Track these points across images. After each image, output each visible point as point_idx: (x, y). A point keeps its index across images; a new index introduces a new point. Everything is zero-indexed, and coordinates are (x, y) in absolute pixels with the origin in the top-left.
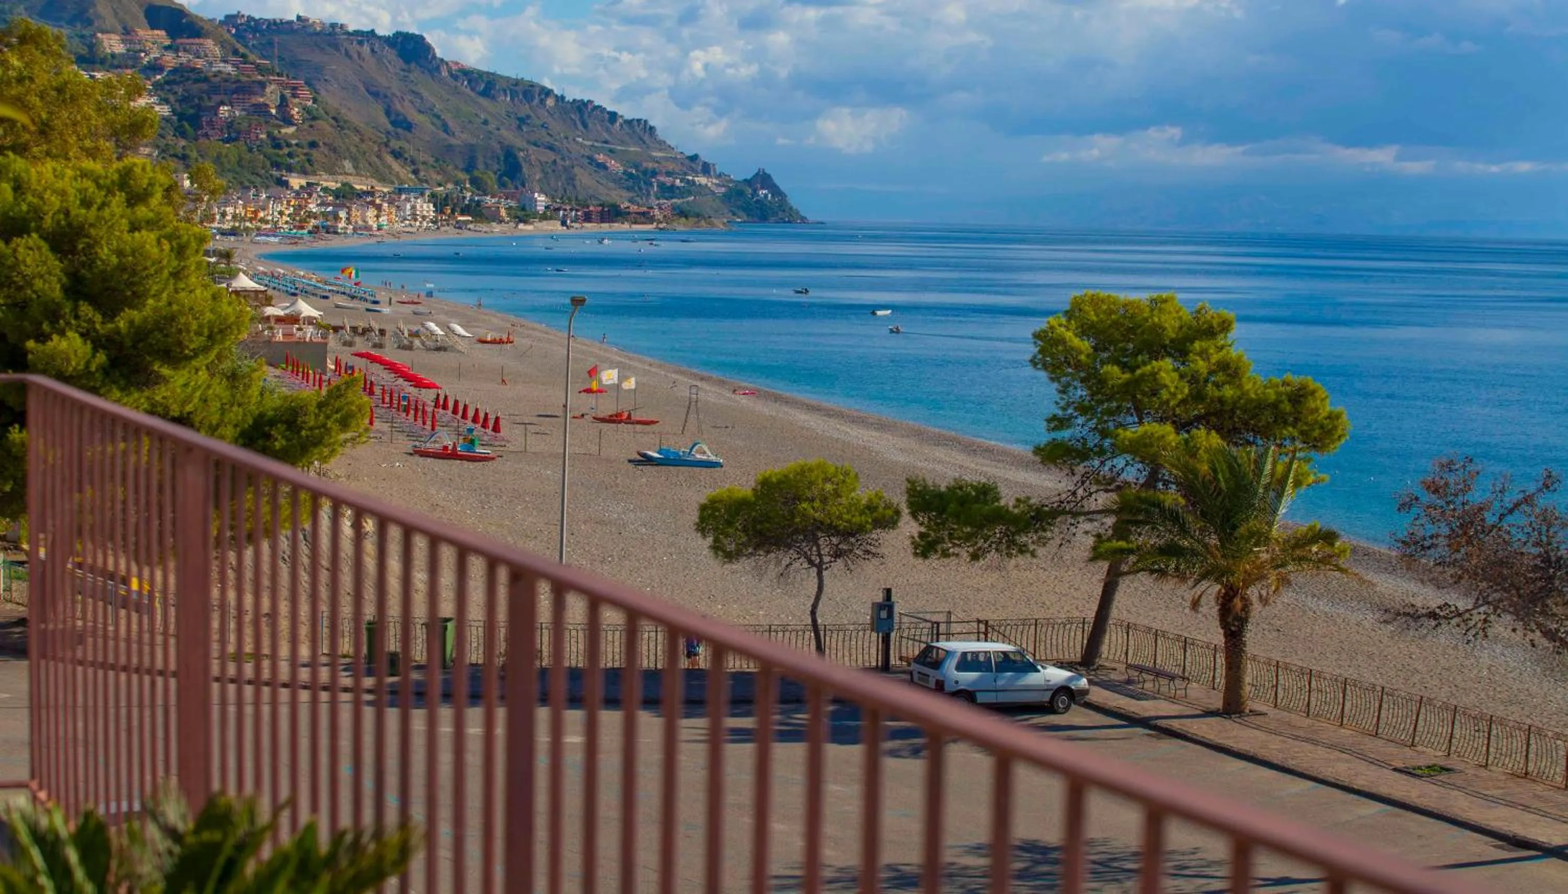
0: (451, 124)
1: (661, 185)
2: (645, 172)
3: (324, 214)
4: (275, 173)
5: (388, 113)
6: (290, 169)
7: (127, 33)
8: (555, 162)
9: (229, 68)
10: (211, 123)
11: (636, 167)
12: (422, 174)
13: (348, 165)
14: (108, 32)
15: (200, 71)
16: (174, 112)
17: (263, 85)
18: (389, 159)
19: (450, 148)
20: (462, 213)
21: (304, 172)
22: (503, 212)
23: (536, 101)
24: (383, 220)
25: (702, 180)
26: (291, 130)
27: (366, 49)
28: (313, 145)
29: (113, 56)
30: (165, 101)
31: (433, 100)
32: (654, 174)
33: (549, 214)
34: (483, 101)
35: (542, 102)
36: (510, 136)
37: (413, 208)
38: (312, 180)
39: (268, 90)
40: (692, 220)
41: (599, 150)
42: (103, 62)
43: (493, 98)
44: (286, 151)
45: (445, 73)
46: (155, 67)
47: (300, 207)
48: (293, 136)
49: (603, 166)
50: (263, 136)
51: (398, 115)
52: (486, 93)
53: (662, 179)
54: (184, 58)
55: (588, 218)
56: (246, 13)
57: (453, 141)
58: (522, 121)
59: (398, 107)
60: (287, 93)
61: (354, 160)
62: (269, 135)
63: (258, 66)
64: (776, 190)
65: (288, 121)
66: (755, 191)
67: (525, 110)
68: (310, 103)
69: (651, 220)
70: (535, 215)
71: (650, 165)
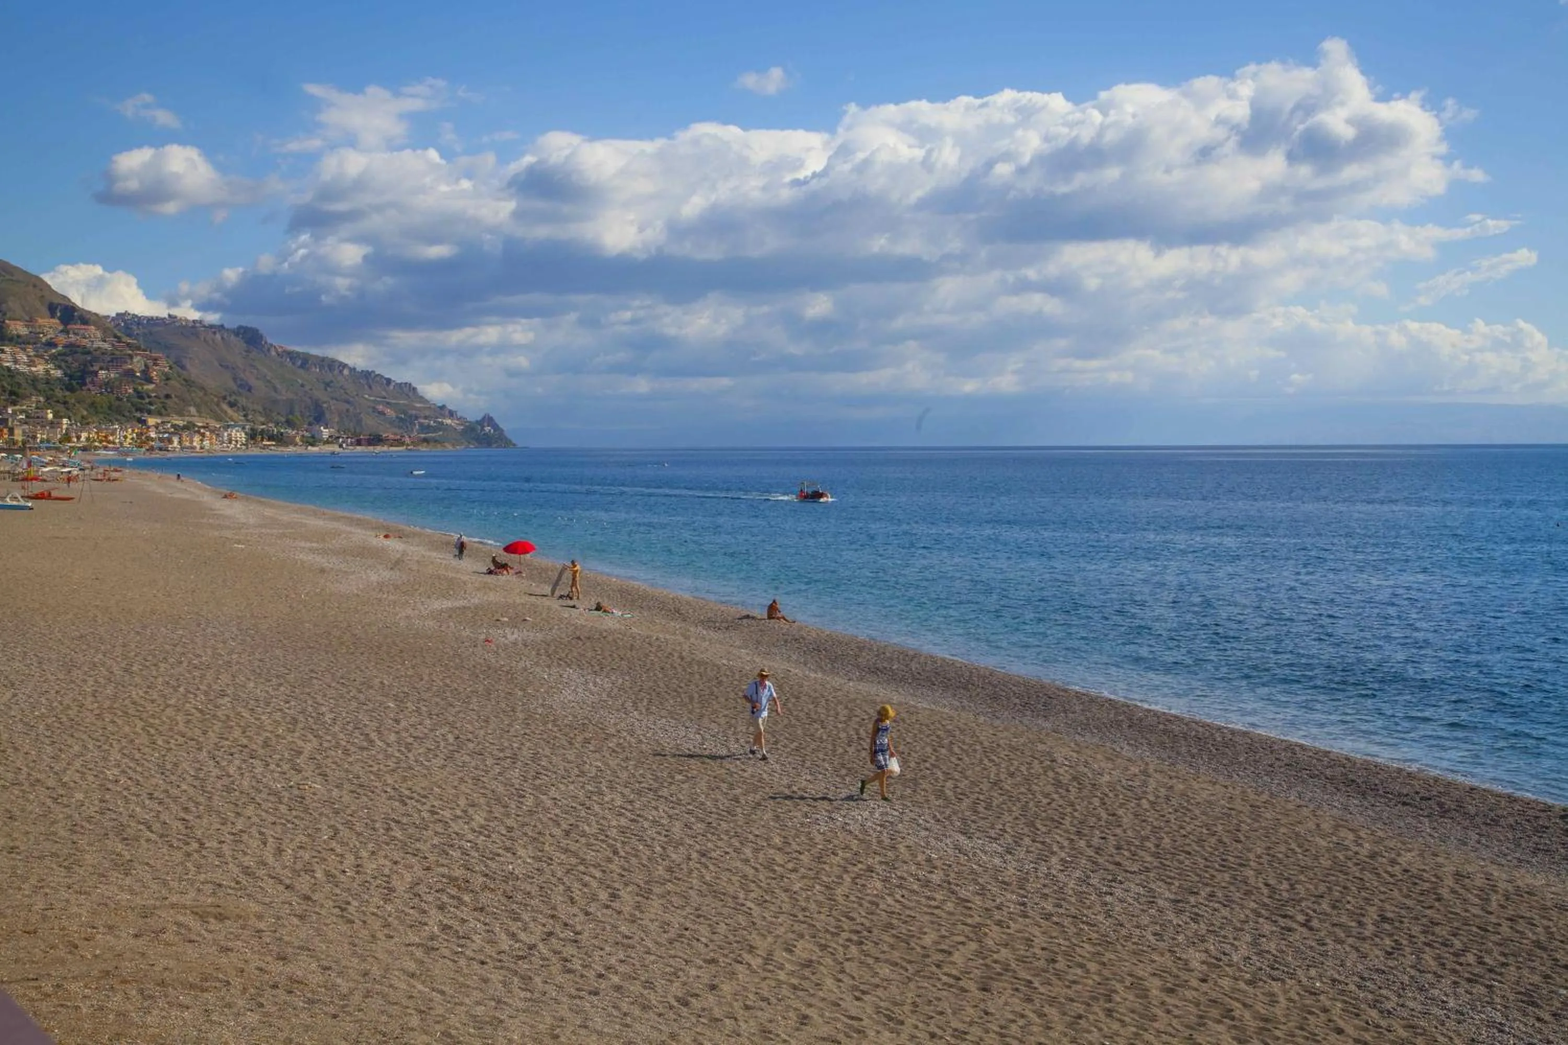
0: (278, 386)
1: (421, 425)
2: (411, 416)
3: (161, 440)
4: (138, 415)
5: (235, 379)
6: (150, 412)
7: (30, 322)
8: (348, 410)
9: (106, 346)
10: (93, 382)
11: (405, 413)
12: (250, 417)
13: (193, 410)
14: (14, 319)
15: (85, 347)
16: (66, 374)
17: (131, 357)
18: (225, 407)
19: (275, 402)
20: (269, 440)
21: (160, 414)
22: (298, 439)
23: (336, 372)
24: (206, 443)
25: (449, 421)
26: (151, 387)
27: (218, 336)
28: (168, 396)
29: (19, 336)
30: (59, 367)
31: (265, 370)
32: (417, 418)
33: (332, 440)
34: (301, 371)
35: (341, 372)
36: (319, 394)
37: (230, 435)
38: (166, 419)
39: (135, 360)
40: (432, 444)
41: (379, 403)
42: (11, 340)
43: (308, 369)
44: (147, 400)
45: (273, 353)
46: (51, 344)
47: (142, 434)
48: (153, 391)
49: (382, 413)
50: (131, 391)
51: (242, 380)
52: (302, 366)
53: (422, 421)
54: (73, 338)
55: (359, 443)
56: (132, 312)
57: (279, 397)
58: (327, 385)
59: (242, 375)
60: (150, 363)
61: (198, 407)
62: (135, 390)
63: (128, 344)
64: (496, 427)
65: (149, 380)
66: (483, 427)
67: (329, 377)
68: (167, 370)
69: (402, 444)
70: (321, 440)
71: (414, 412)
